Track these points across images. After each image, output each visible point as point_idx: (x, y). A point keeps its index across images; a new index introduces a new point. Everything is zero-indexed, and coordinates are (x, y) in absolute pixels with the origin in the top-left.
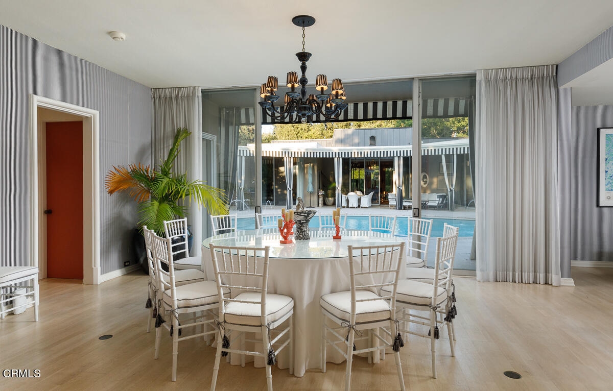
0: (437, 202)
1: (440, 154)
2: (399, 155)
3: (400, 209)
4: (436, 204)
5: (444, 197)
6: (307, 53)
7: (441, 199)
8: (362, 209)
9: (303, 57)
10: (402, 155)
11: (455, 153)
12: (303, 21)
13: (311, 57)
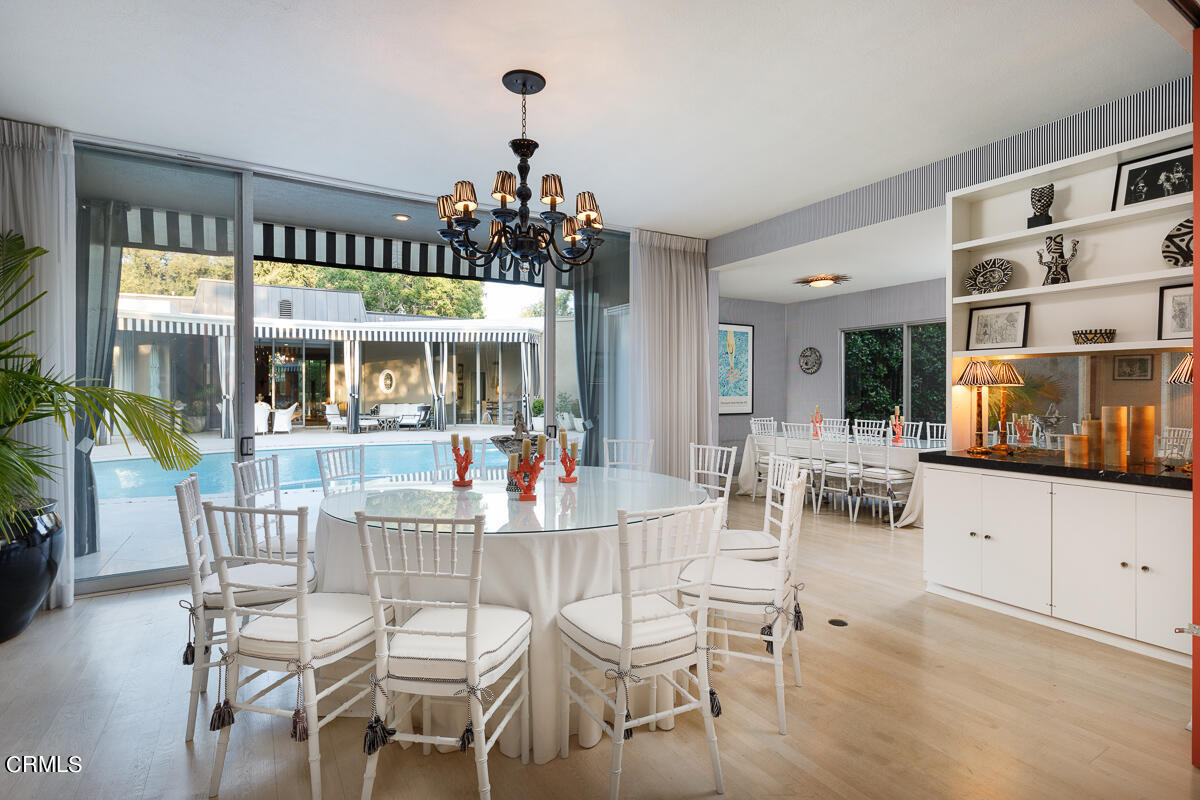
0: (417, 418)
1: (423, 340)
2: (352, 338)
3: (355, 432)
4: (414, 421)
5: (426, 409)
6: (528, 141)
7: (423, 413)
8: (278, 436)
9: (524, 148)
10: (358, 338)
11: (445, 340)
12: (524, 82)
13: (537, 150)
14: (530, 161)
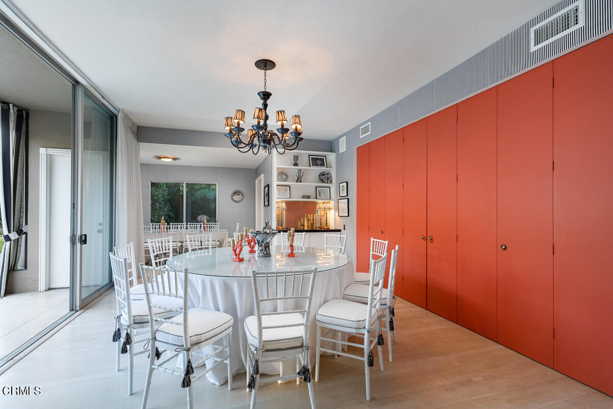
6: (267, 92)
9: (265, 96)
12: (265, 64)
13: (271, 97)
14: (268, 102)
